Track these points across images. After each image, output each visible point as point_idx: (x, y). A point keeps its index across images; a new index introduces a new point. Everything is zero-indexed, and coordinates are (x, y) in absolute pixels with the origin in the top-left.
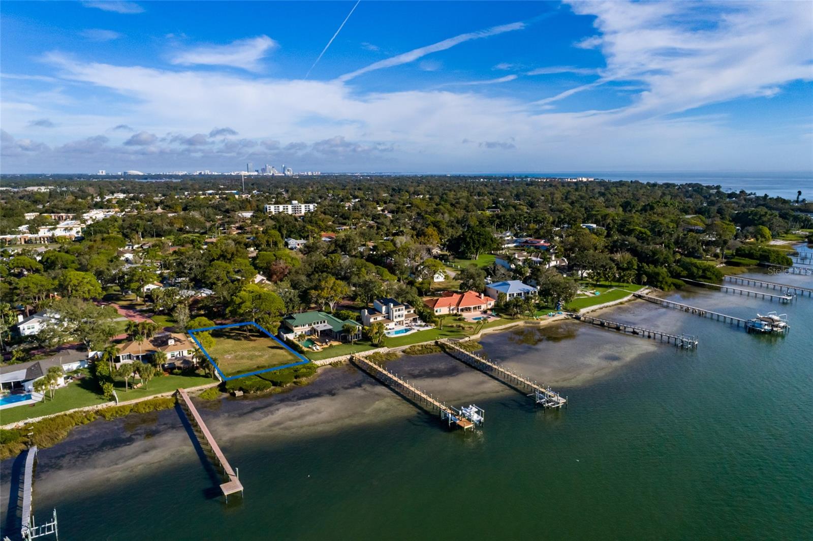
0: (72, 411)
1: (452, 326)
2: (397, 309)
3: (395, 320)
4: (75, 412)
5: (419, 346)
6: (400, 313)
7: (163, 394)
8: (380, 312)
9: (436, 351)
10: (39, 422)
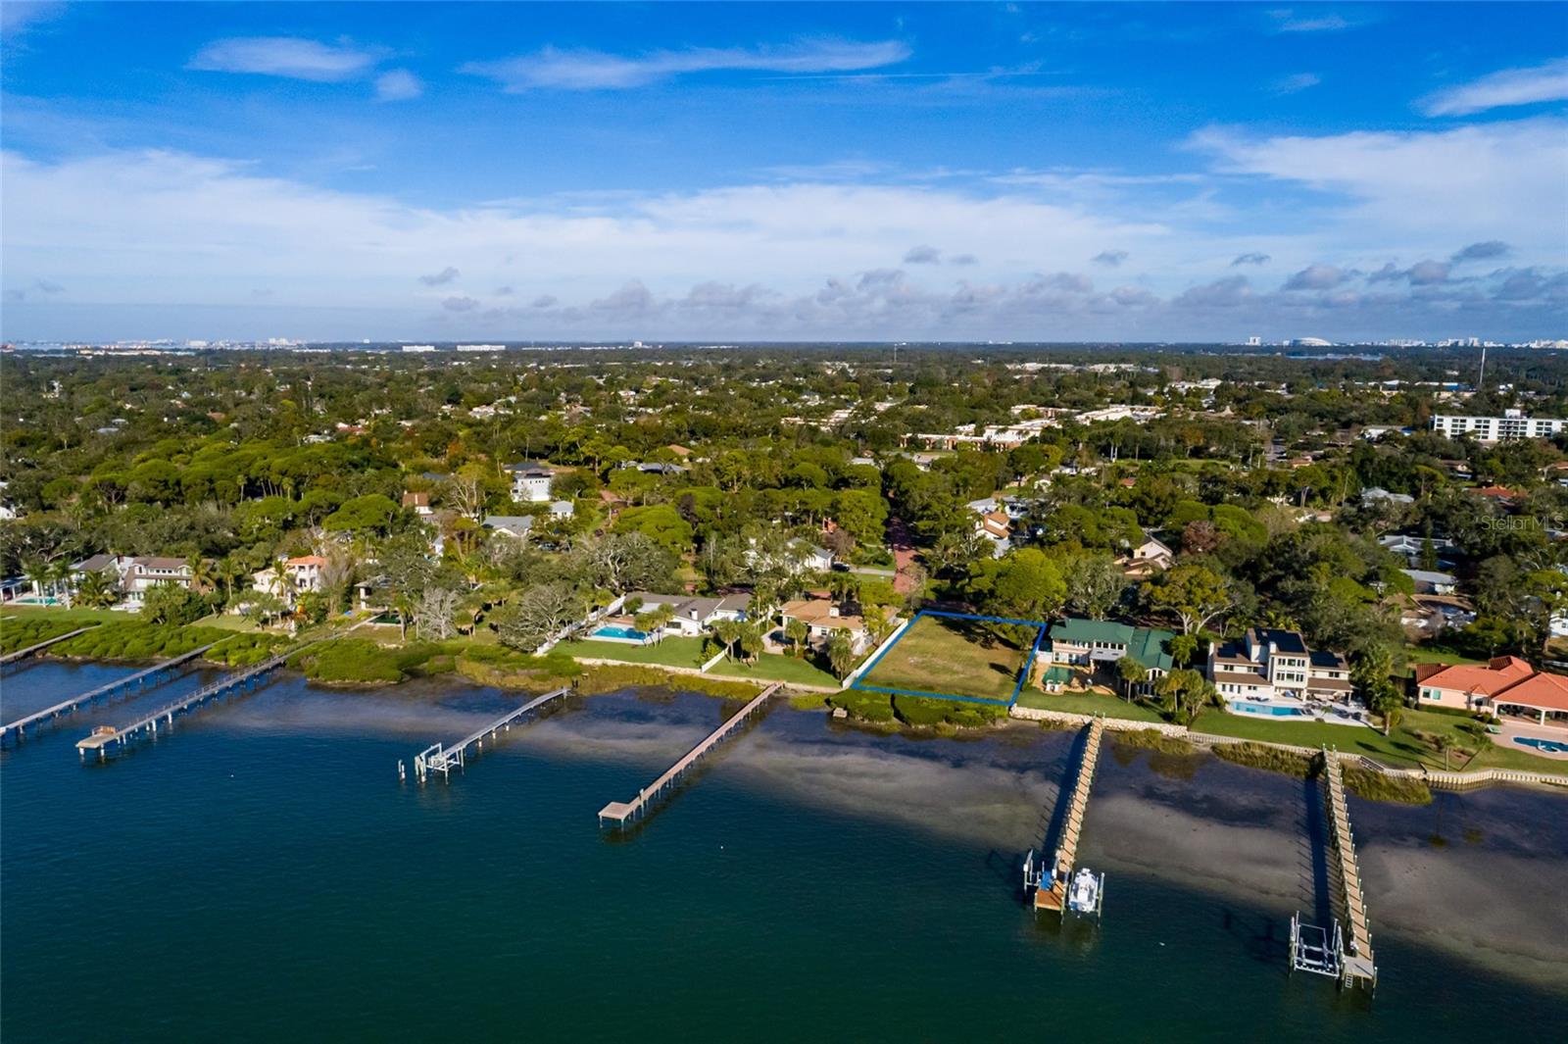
0: (653, 665)
1: (1419, 737)
2: (1287, 658)
3: (1276, 683)
4: (655, 669)
5: (1262, 747)
6: (1295, 670)
7: (760, 681)
8: (1248, 656)
9: (1286, 771)
10: (615, 667)
